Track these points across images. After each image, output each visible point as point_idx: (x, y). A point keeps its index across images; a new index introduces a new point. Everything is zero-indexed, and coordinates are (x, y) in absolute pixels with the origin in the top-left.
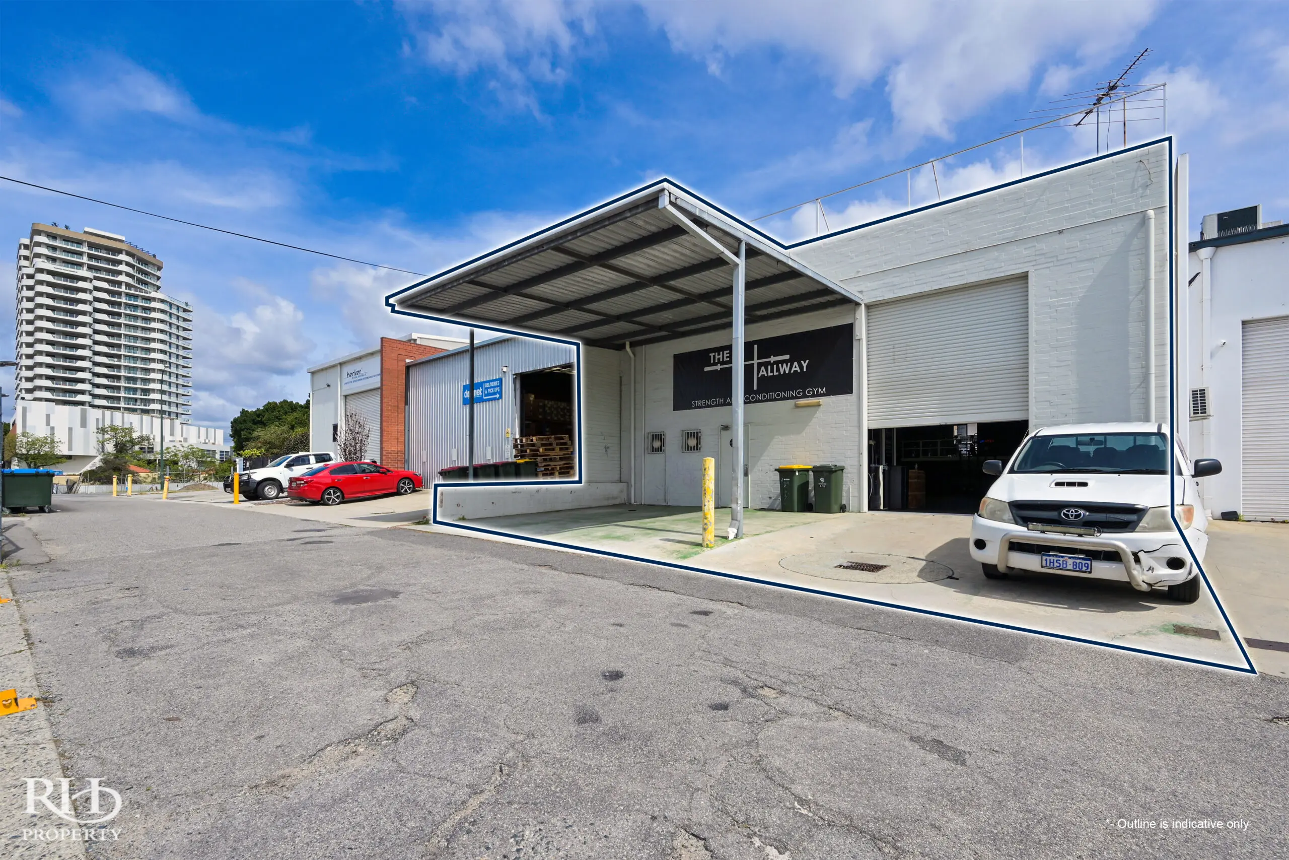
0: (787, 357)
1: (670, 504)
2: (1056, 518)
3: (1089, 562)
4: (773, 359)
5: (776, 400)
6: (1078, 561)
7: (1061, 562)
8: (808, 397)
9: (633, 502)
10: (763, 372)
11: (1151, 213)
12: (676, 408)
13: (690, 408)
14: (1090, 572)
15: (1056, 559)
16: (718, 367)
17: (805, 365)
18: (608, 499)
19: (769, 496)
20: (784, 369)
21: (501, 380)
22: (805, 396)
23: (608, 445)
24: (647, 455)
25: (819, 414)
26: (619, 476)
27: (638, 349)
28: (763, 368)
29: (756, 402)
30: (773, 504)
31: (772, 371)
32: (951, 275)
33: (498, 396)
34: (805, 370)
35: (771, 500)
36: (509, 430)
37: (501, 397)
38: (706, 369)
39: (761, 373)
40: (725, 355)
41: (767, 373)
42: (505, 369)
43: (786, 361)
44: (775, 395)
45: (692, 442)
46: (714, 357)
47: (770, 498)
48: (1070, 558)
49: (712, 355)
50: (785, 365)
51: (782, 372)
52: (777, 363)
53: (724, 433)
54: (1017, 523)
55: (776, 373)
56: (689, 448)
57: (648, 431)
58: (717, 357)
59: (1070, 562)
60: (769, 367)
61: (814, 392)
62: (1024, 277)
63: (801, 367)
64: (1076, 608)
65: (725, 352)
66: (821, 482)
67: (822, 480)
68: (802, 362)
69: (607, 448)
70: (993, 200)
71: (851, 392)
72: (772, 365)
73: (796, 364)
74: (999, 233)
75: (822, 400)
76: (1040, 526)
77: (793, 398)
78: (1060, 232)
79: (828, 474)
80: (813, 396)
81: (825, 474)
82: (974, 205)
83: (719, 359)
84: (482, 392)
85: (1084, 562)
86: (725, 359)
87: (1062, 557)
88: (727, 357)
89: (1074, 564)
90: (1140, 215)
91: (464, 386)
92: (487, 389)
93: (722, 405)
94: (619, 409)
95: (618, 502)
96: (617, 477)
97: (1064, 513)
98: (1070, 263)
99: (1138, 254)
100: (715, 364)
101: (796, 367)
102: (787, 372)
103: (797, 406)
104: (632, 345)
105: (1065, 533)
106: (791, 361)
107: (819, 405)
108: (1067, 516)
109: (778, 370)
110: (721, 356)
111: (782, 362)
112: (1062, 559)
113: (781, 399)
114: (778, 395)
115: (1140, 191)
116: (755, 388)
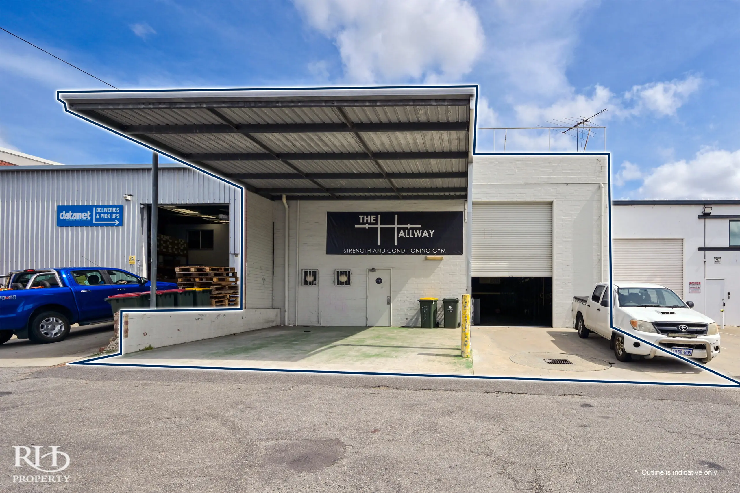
0: (420, 226)
1: (323, 325)
2: (677, 330)
3: (691, 350)
4: (409, 226)
5: (411, 254)
6: (687, 350)
7: (680, 351)
8: (434, 254)
9: (286, 324)
10: (402, 233)
11: (602, 185)
12: (329, 252)
13: (342, 253)
14: (691, 355)
15: (678, 350)
16: (367, 226)
17: (432, 233)
18: (268, 322)
19: (406, 318)
20: (418, 234)
21: (121, 208)
22: (431, 253)
23: (265, 277)
24: (300, 287)
25: (442, 265)
26: (271, 303)
27: (293, 202)
28: (402, 231)
29: (396, 254)
30: (408, 323)
31: (409, 234)
32: (518, 195)
33: (117, 222)
34: (432, 236)
35: (407, 321)
36: (135, 258)
37: (121, 223)
38: (356, 226)
39: (400, 235)
40: (372, 219)
41: (405, 235)
42: (129, 198)
43: (419, 229)
44: (411, 250)
45: (343, 279)
46: (363, 218)
47: (407, 319)
48: (684, 349)
49: (361, 217)
50: (418, 231)
51: (416, 236)
52: (412, 229)
53: (370, 273)
54: (658, 333)
55: (411, 236)
56: (339, 283)
57: (301, 268)
58: (365, 219)
59: (684, 351)
60: (407, 231)
61: (438, 251)
62: (551, 203)
63: (429, 234)
64: (685, 373)
65: (372, 216)
66: (449, 309)
67: (450, 307)
68: (430, 231)
69: (264, 280)
70: (538, 159)
71: (461, 253)
72: (409, 230)
73: (425, 231)
74: (541, 178)
75: (444, 257)
76: (674, 334)
77: (423, 253)
78: (567, 184)
79: (454, 303)
80: (437, 253)
81: (452, 304)
82: (529, 160)
83: (367, 220)
84: (91, 216)
85: (689, 350)
86: (372, 221)
87: (681, 349)
88: (374, 220)
89: (685, 352)
90: (598, 185)
91: (59, 207)
92: (100, 214)
93: (369, 253)
94: (272, 248)
95: (274, 324)
96: (270, 303)
97: (680, 328)
98: (570, 201)
99: (597, 203)
100: (363, 223)
101: (425, 234)
102: (420, 236)
103: (426, 259)
104: (288, 198)
105: (682, 337)
106: (423, 229)
107: (441, 260)
108: (681, 329)
109: (413, 234)
110: (369, 219)
111: (416, 229)
112: (680, 350)
113: (415, 254)
114: (413, 251)
115: (597, 174)
116: (396, 244)
